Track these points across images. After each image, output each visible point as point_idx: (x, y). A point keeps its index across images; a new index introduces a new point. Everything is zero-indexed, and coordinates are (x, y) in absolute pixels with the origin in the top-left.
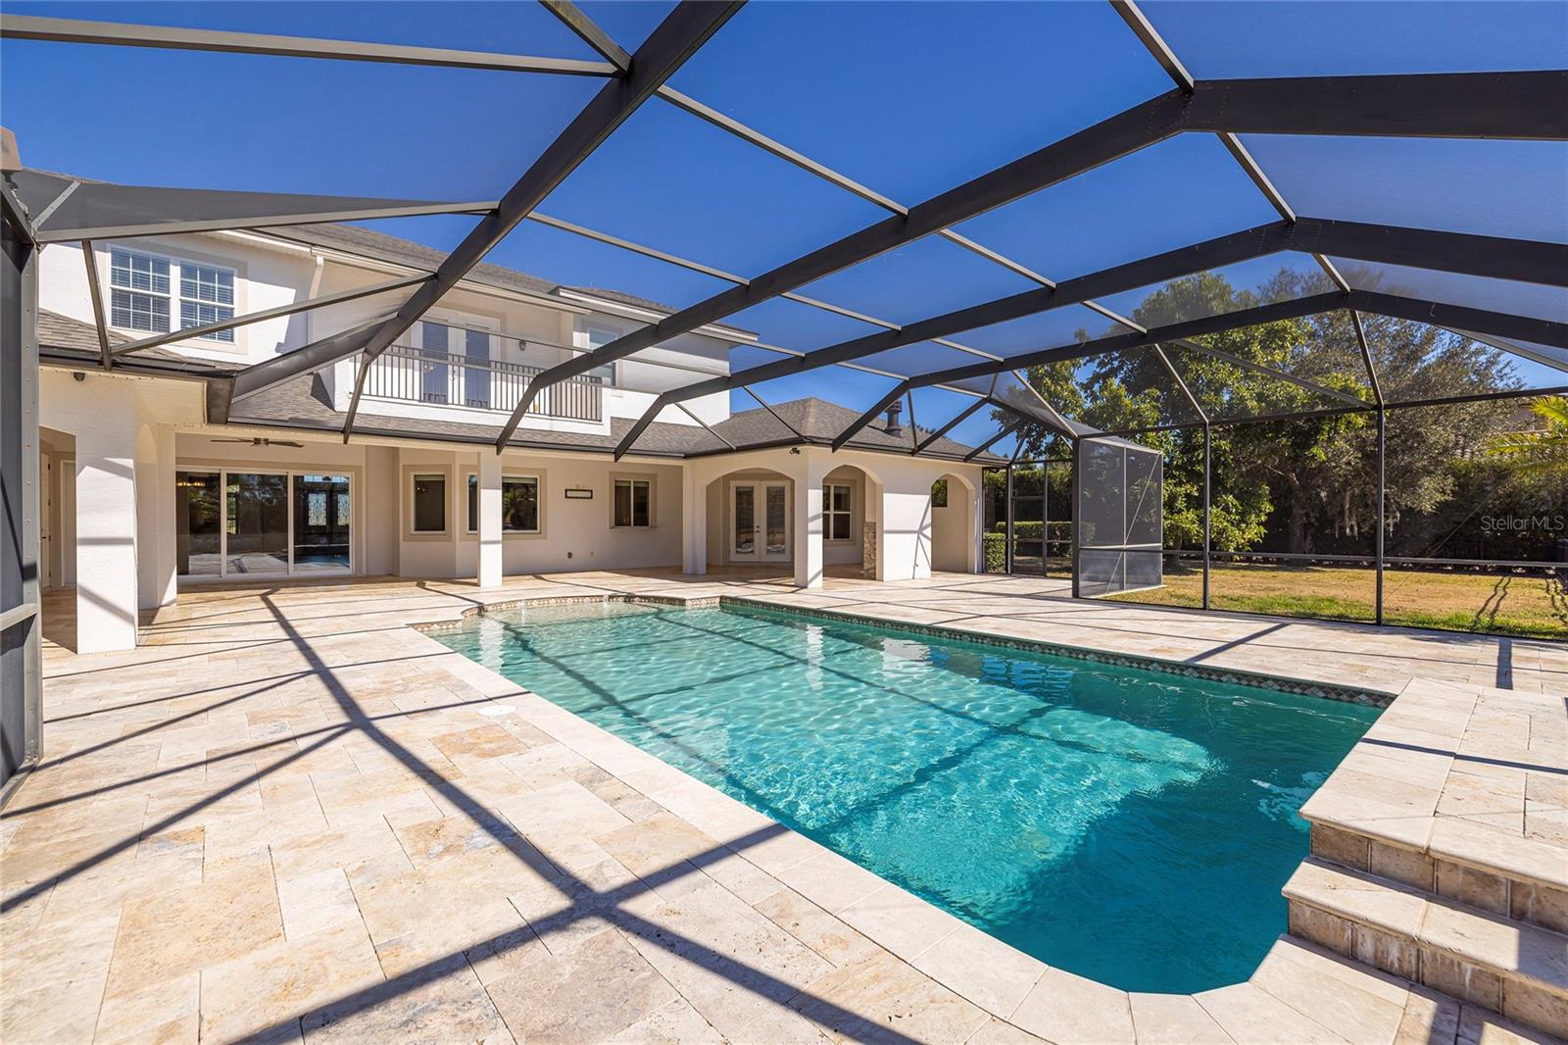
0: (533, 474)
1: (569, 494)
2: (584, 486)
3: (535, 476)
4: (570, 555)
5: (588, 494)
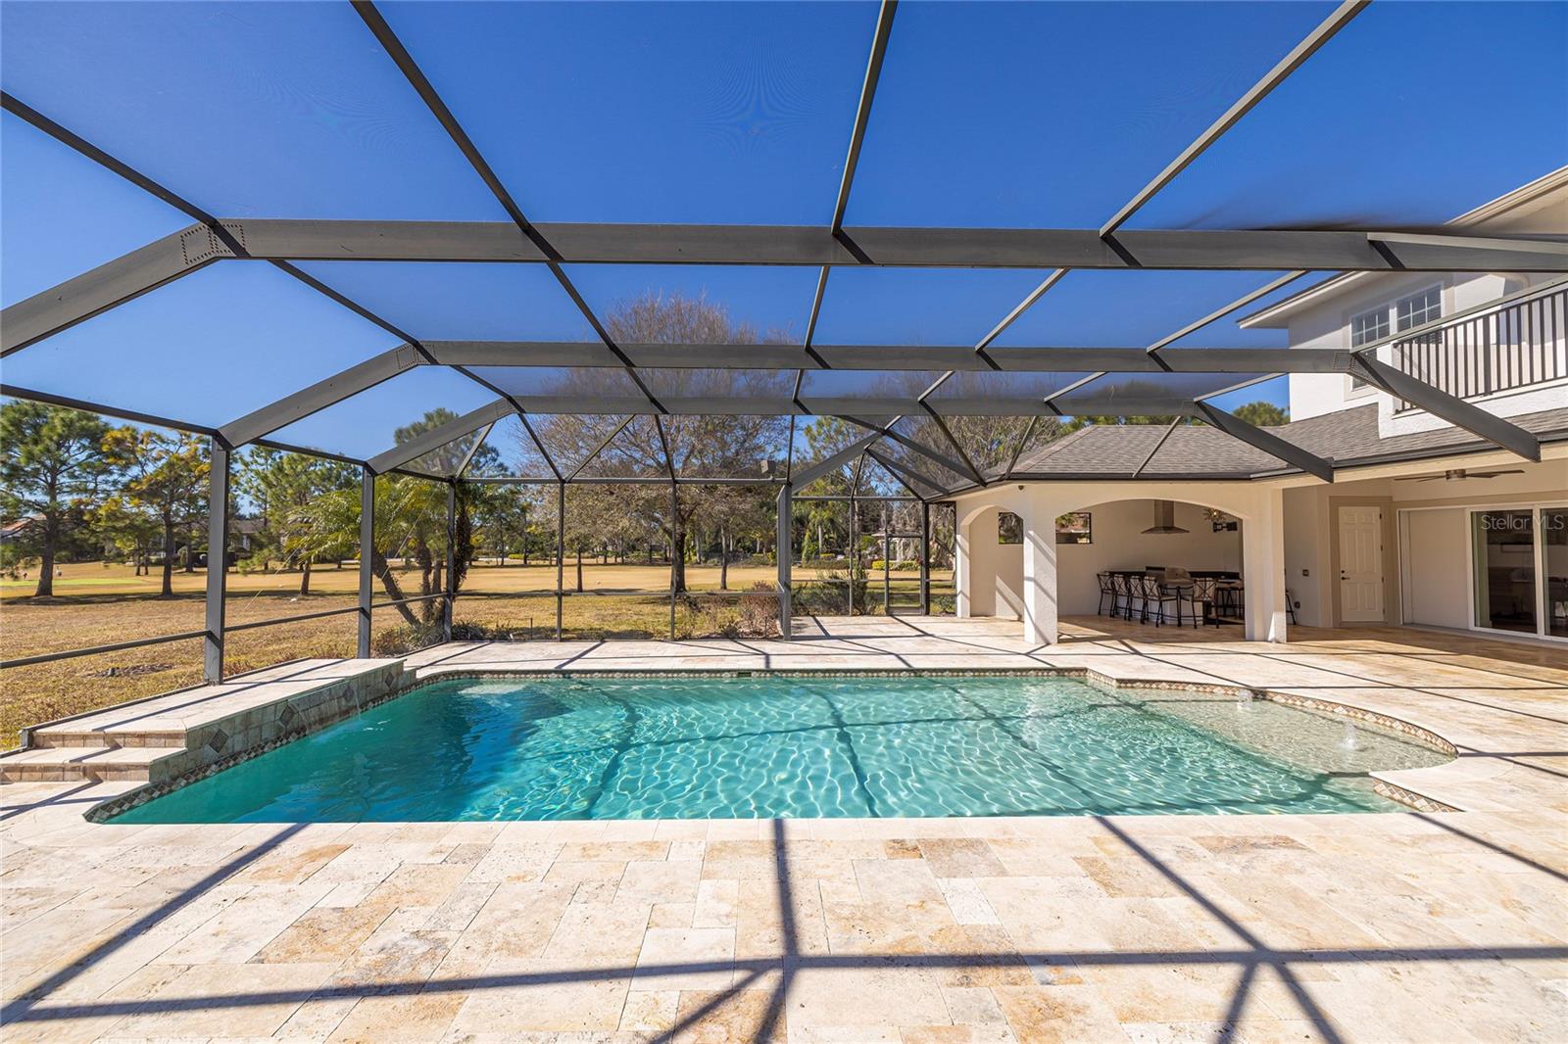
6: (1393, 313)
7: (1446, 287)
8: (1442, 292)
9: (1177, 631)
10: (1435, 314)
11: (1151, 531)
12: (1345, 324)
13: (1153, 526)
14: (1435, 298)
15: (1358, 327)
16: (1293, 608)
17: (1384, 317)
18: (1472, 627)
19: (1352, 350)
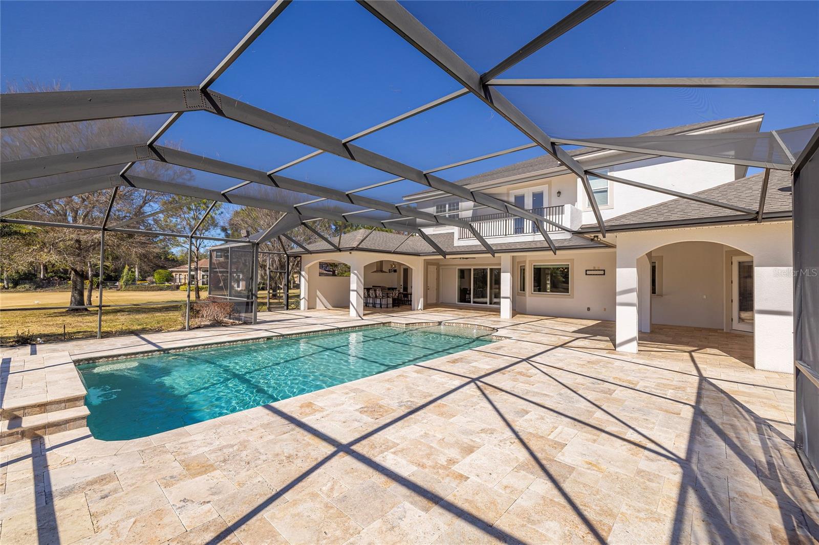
0: (567, 262)
1: (588, 272)
2: (599, 268)
3: (568, 264)
4: (589, 309)
5: (602, 272)
6: (447, 206)
7: (461, 202)
8: (460, 203)
9: (387, 309)
10: (458, 209)
11: (375, 272)
12: (434, 206)
13: (375, 270)
14: (458, 205)
15: (437, 208)
16: (426, 297)
17: (445, 207)
18: (457, 303)
19: (435, 214)
